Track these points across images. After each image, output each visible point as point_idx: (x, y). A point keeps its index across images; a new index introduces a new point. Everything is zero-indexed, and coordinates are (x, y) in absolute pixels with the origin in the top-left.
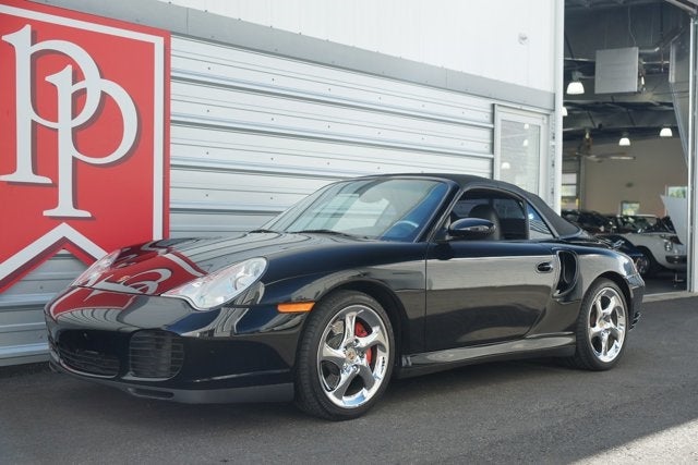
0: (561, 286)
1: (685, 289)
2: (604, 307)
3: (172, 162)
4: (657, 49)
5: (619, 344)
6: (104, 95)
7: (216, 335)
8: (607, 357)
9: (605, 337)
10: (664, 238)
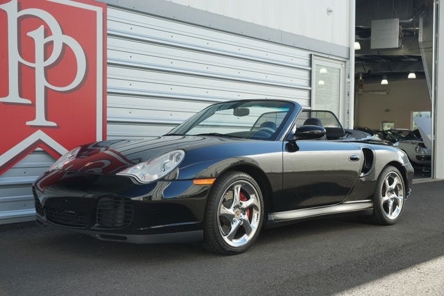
0: (365, 170)
1: (430, 176)
2: (390, 184)
3: (108, 90)
4: (411, 20)
5: (399, 208)
7: (153, 199)
8: (393, 216)
9: (391, 203)
10: (415, 144)
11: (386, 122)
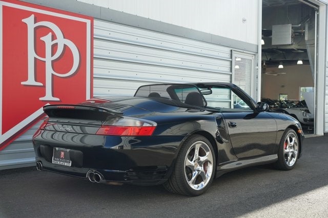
1: (313, 133)
3: (94, 76)
4: (300, 25)
6: (65, 46)
10: (302, 110)
11: (282, 94)
